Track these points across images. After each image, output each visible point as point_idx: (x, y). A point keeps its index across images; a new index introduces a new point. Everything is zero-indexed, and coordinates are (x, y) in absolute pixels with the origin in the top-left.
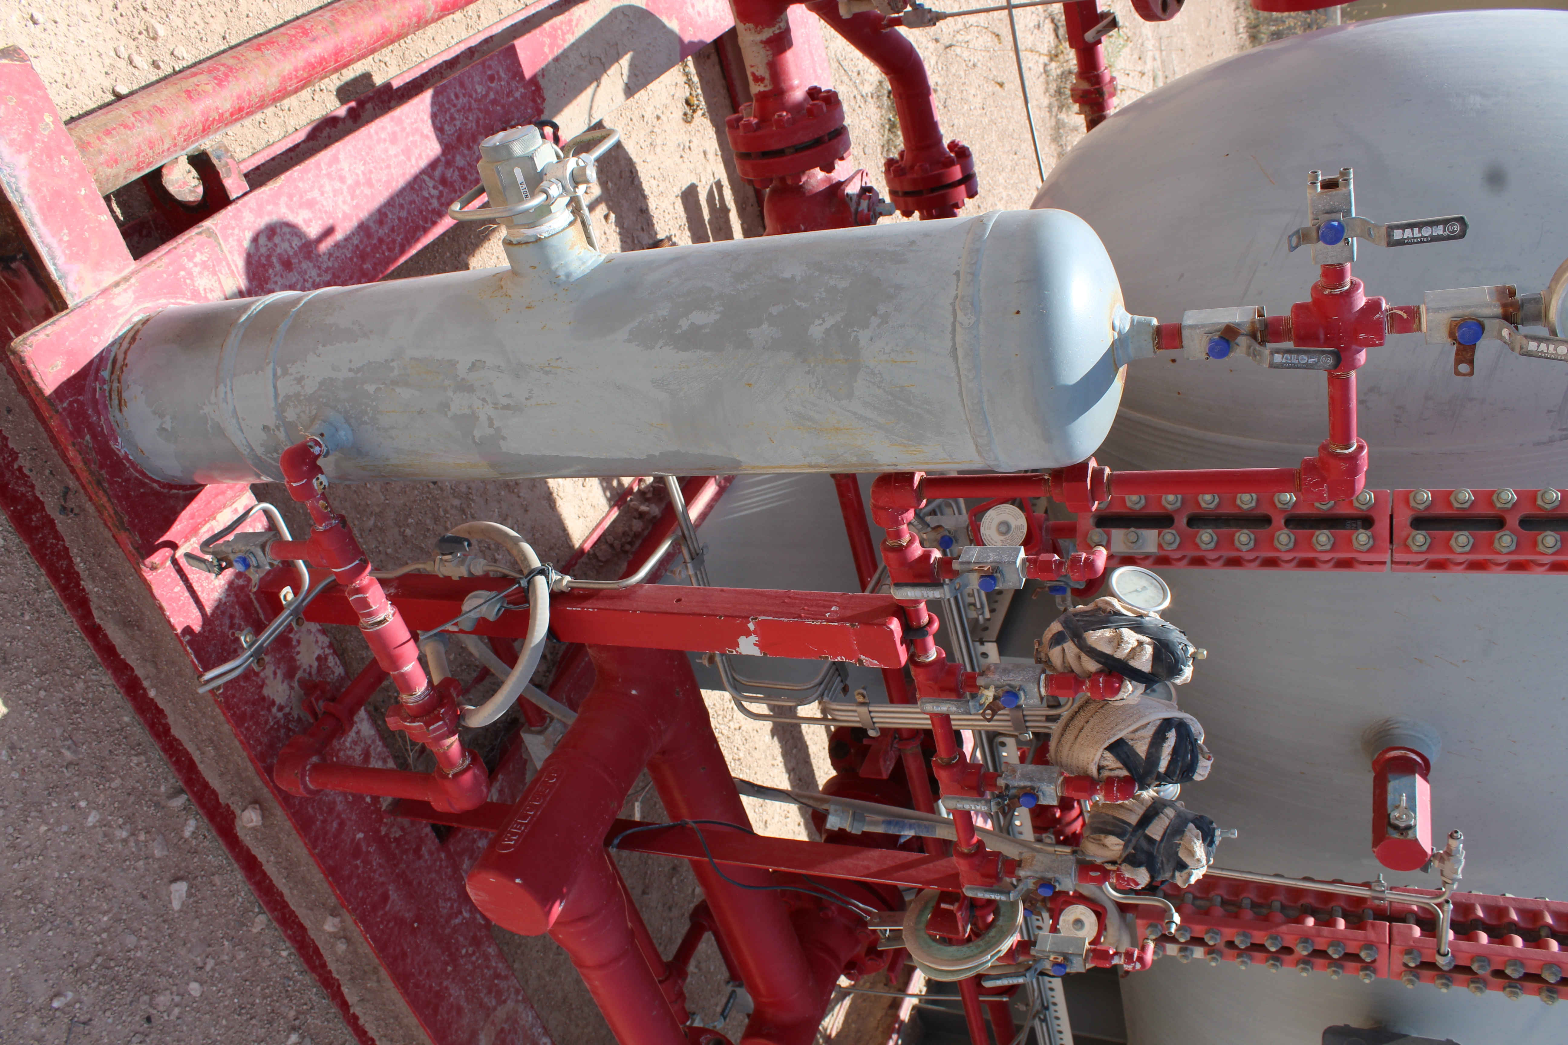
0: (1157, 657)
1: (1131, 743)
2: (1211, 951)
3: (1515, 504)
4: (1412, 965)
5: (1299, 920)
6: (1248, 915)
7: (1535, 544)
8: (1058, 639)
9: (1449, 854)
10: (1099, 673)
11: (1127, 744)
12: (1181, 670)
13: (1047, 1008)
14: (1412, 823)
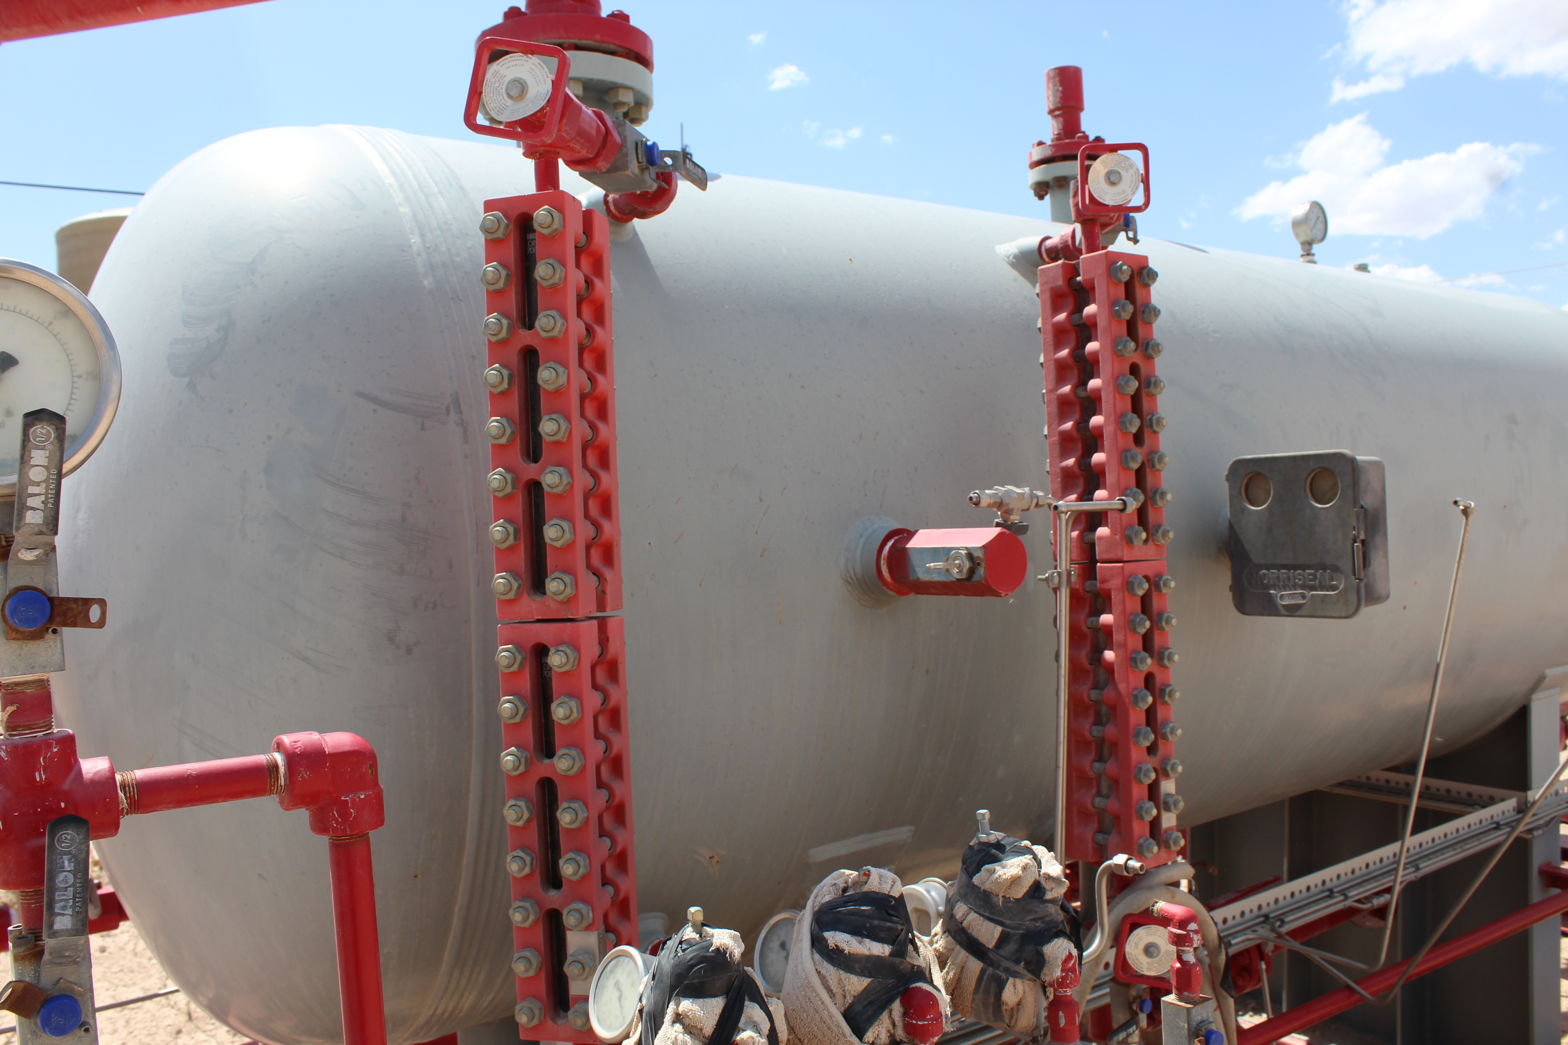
0: (697, 992)
1: (849, 1000)
2: (1162, 772)
3: (507, 469)
4: (1144, 535)
5: (1110, 668)
6: (1110, 730)
7: (557, 443)
9: (1000, 505)
11: (851, 1005)
12: (718, 950)
13: (1266, 917)
14: (964, 552)
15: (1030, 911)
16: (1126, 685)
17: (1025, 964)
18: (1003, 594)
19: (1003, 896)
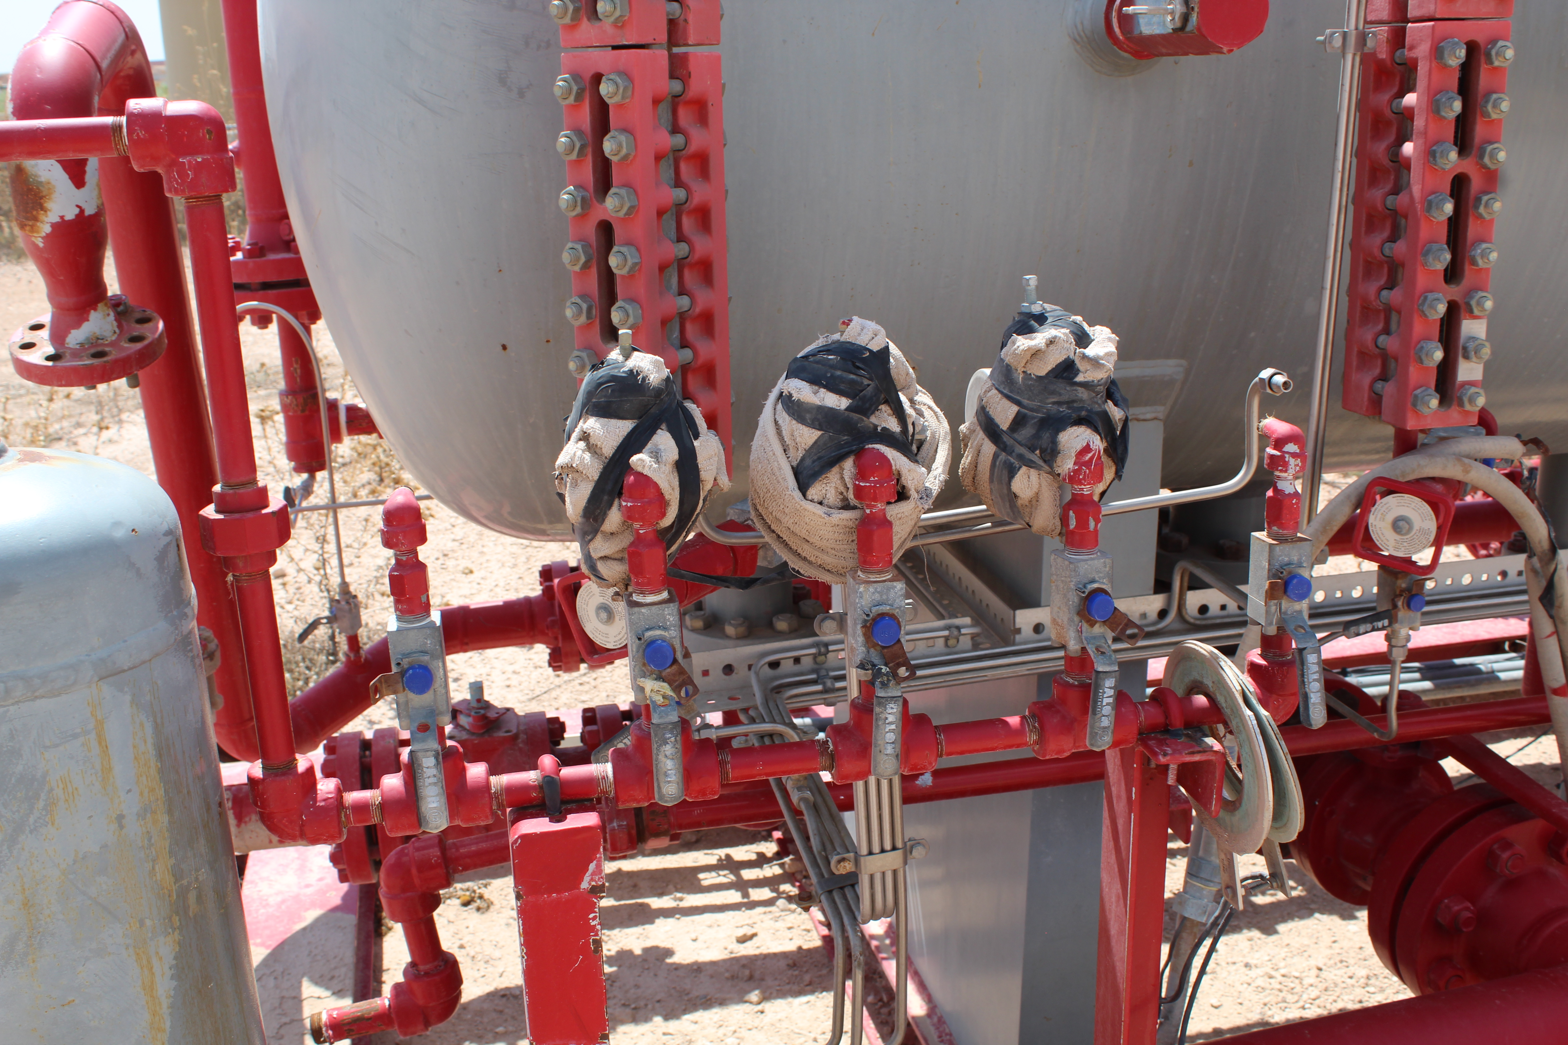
0: (603, 411)
1: (800, 453)
2: (1463, 307)
6: (1402, 247)
11: (802, 460)
15: (1053, 393)
16: (1420, 186)
17: (1041, 453)
18: (1225, 49)
19: (1024, 372)
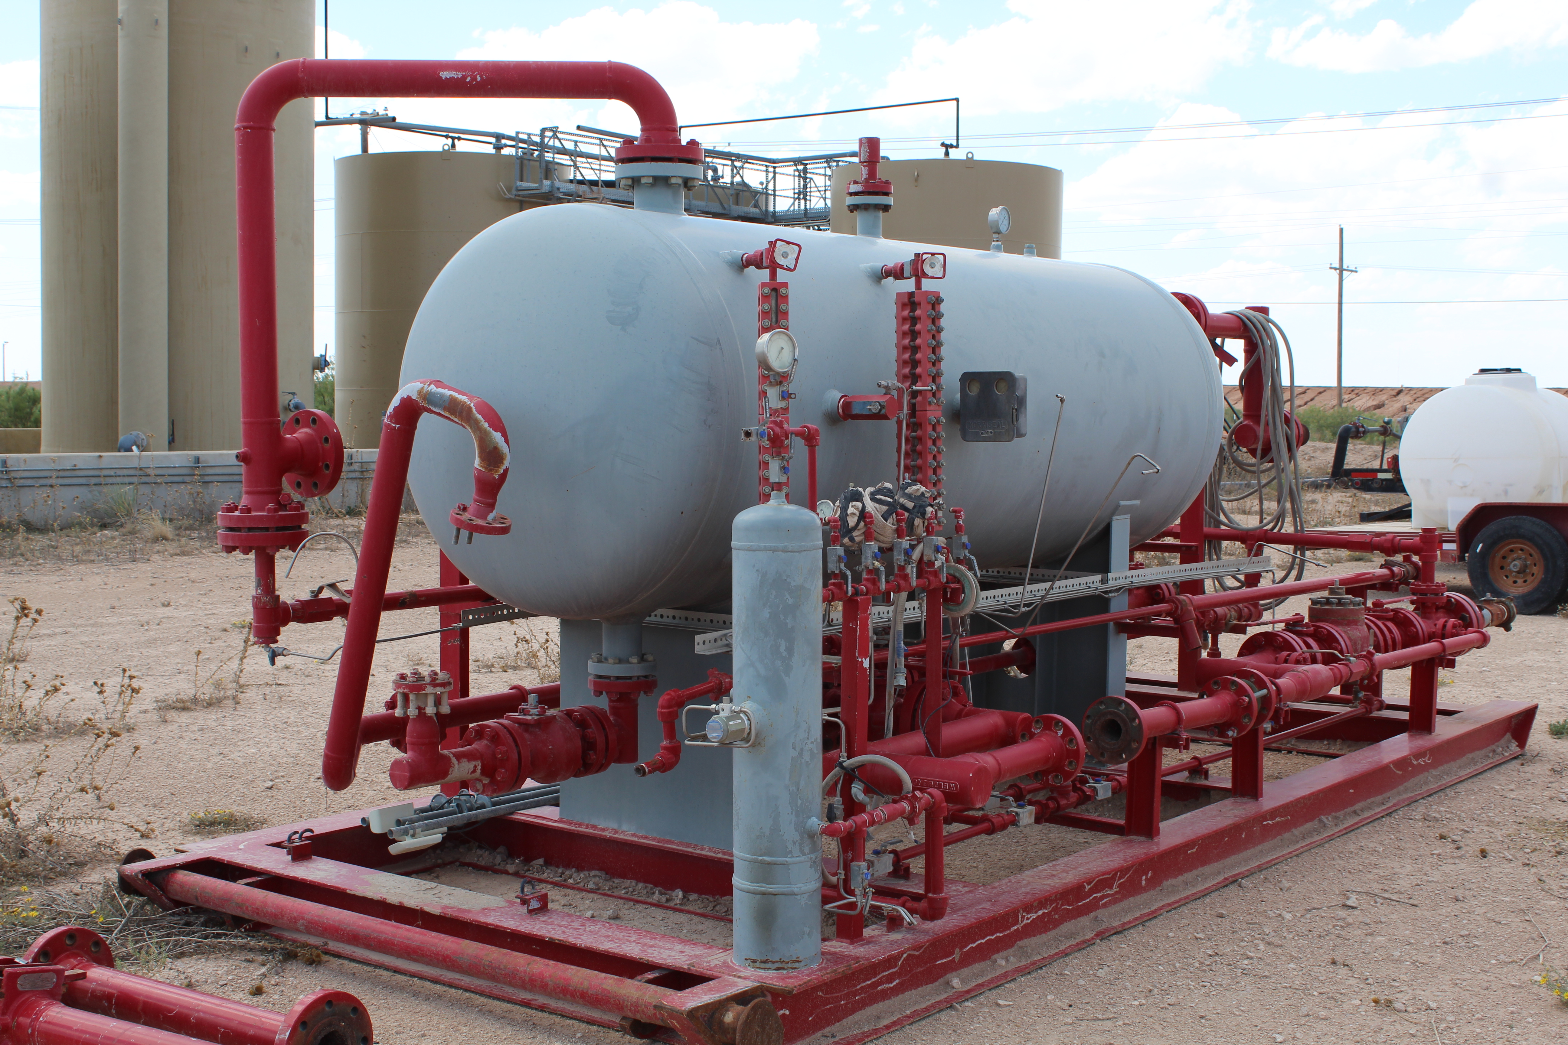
8: (852, 539)
10: (864, 522)
